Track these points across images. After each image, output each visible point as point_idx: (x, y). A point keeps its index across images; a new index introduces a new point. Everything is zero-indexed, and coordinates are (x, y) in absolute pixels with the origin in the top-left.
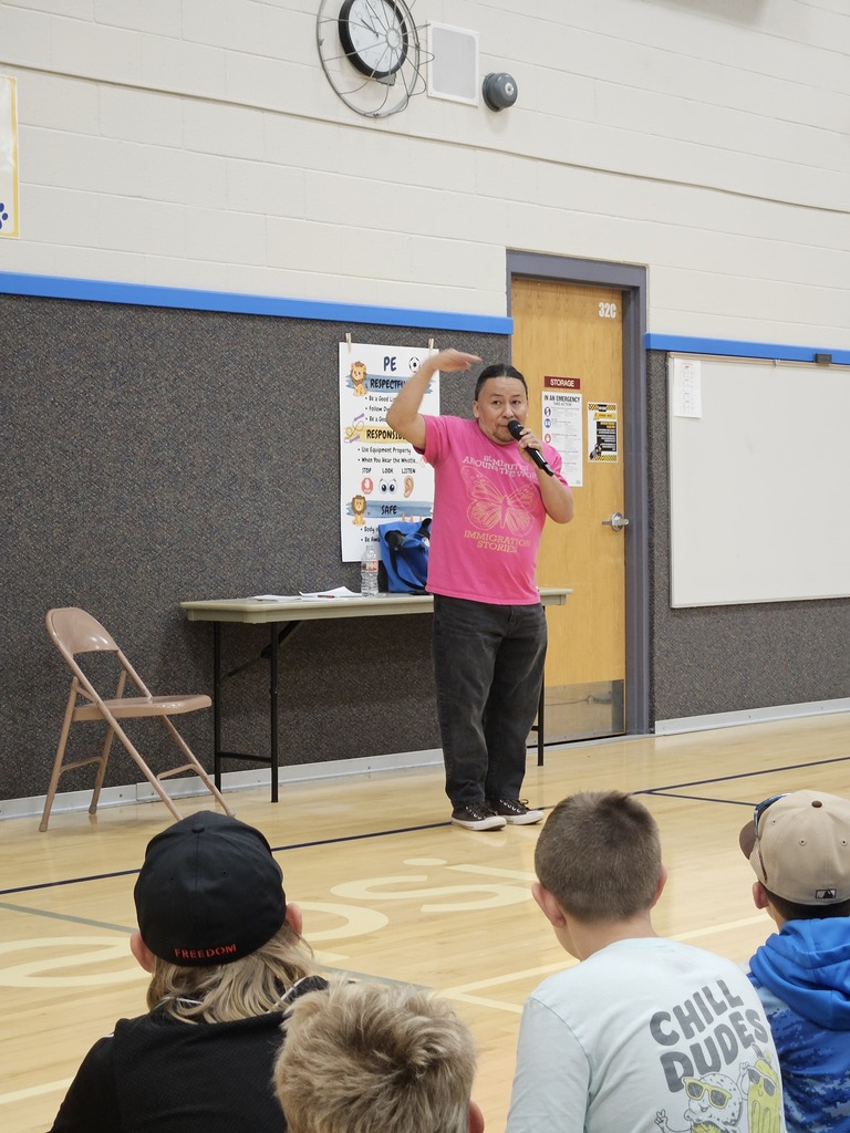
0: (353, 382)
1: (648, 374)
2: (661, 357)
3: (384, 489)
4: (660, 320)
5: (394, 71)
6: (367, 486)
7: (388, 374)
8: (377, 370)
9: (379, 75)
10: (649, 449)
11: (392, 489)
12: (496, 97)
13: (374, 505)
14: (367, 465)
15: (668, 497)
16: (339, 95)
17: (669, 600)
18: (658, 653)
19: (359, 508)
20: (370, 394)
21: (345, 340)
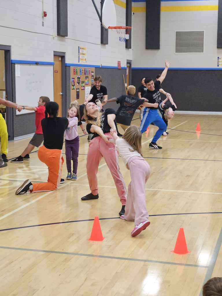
1: (12, 68)
2: (14, 64)
4: (14, 57)
10: (12, 83)
17: (16, 114)
18: (14, 124)
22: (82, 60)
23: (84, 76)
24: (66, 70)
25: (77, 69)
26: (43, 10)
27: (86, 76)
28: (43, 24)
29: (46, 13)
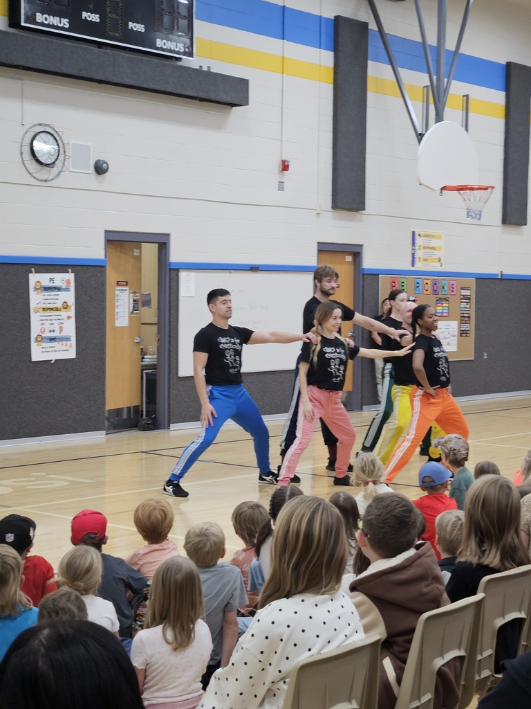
0: (36, 289)
1: (170, 279)
2: (176, 272)
3: (50, 331)
4: (175, 256)
5: (54, 163)
6: (43, 331)
7: (51, 285)
8: (46, 283)
9: (47, 165)
10: (170, 310)
11: (54, 331)
12: (100, 169)
13: (46, 338)
14: (43, 322)
15: (178, 330)
16: (30, 173)
17: (177, 374)
18: (172, 396)
19: (39, 340)
20: (43, 293)
21: (32, 273)
22: (425, 260)
23: (434, 298)
24: (363, 284)
25: (404, 280)
26: (281, 157)
27: (440, 296)
28: (281, 186)
29: (288, 162)
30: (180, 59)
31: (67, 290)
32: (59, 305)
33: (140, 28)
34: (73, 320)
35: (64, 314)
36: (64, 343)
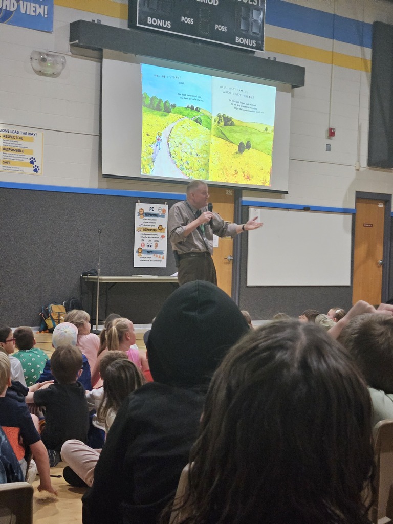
0: (139, 214)
1: (242, 213)
3: (148, 246)
6: (143, 245)
7: (151, 212)
8: (147, 211)
11: (151, 246)
13: (145, 251)
14: (143, 239)
15: (247, 251)
17: (246, 284)
18: (241, 300)
19: (140, 251)
20: (145, 218)
21: (138, 202)
26: (329, 125)
28: (329, 148)
29: (334, 129)
30: (254, 51)
31: (163, 216)
32: (156, 227)
33: (224, 29)
34: (166, 239)
35: (159, 234)
36: (158, 255)
